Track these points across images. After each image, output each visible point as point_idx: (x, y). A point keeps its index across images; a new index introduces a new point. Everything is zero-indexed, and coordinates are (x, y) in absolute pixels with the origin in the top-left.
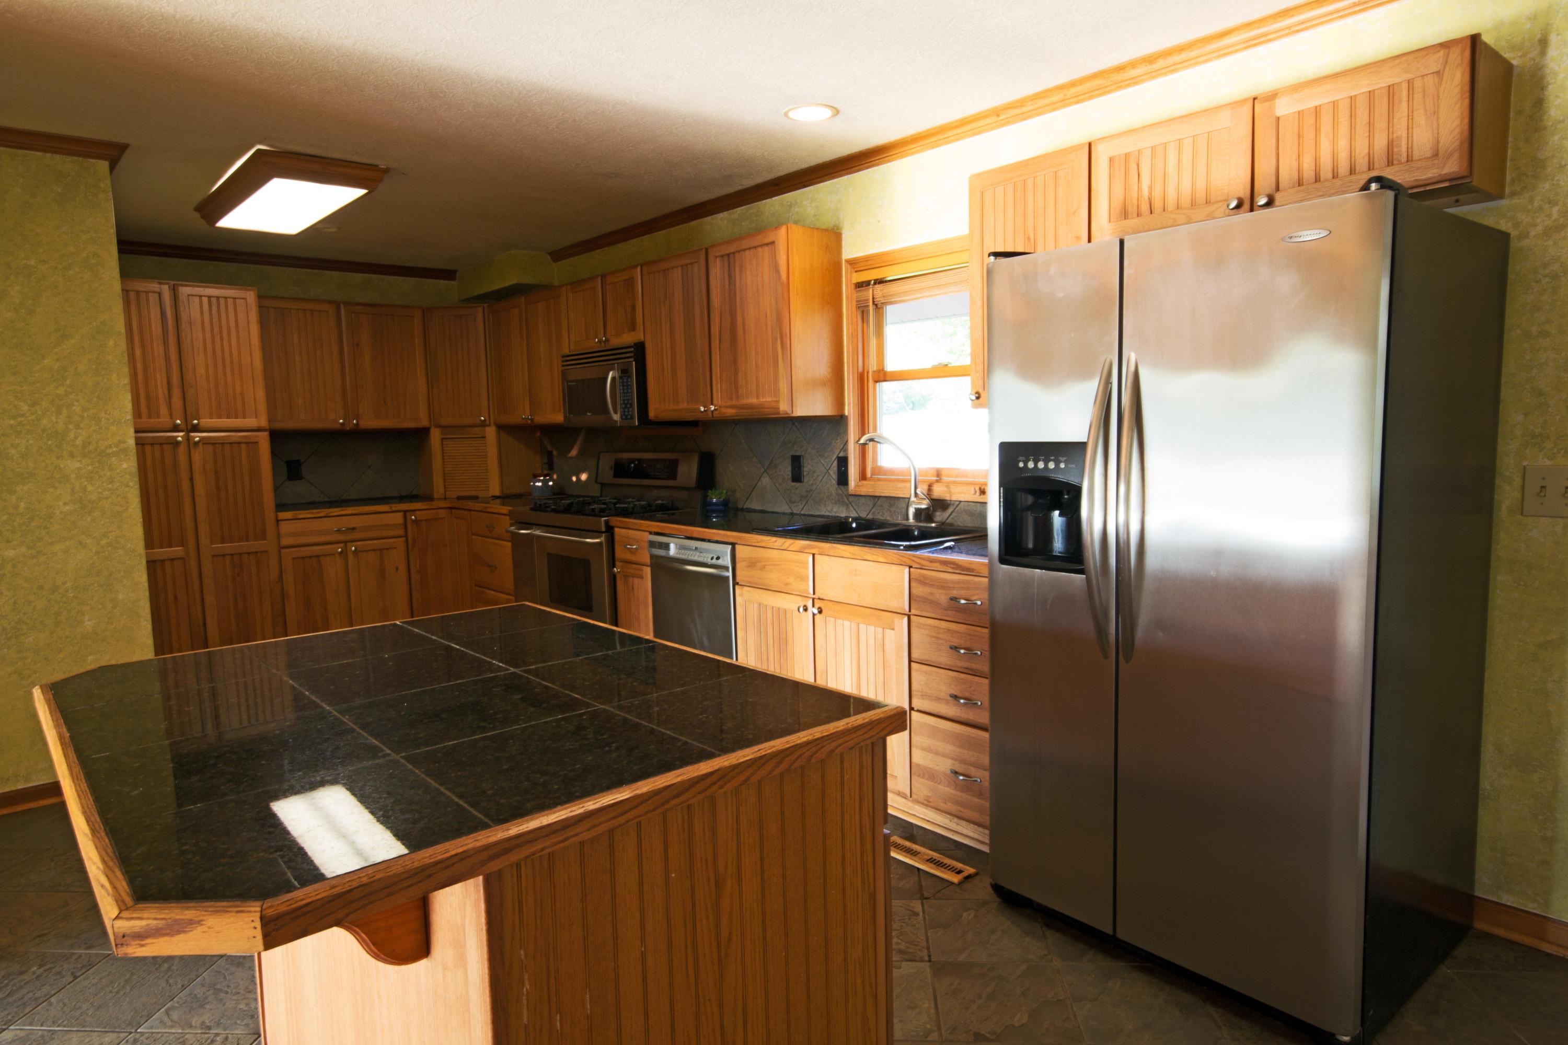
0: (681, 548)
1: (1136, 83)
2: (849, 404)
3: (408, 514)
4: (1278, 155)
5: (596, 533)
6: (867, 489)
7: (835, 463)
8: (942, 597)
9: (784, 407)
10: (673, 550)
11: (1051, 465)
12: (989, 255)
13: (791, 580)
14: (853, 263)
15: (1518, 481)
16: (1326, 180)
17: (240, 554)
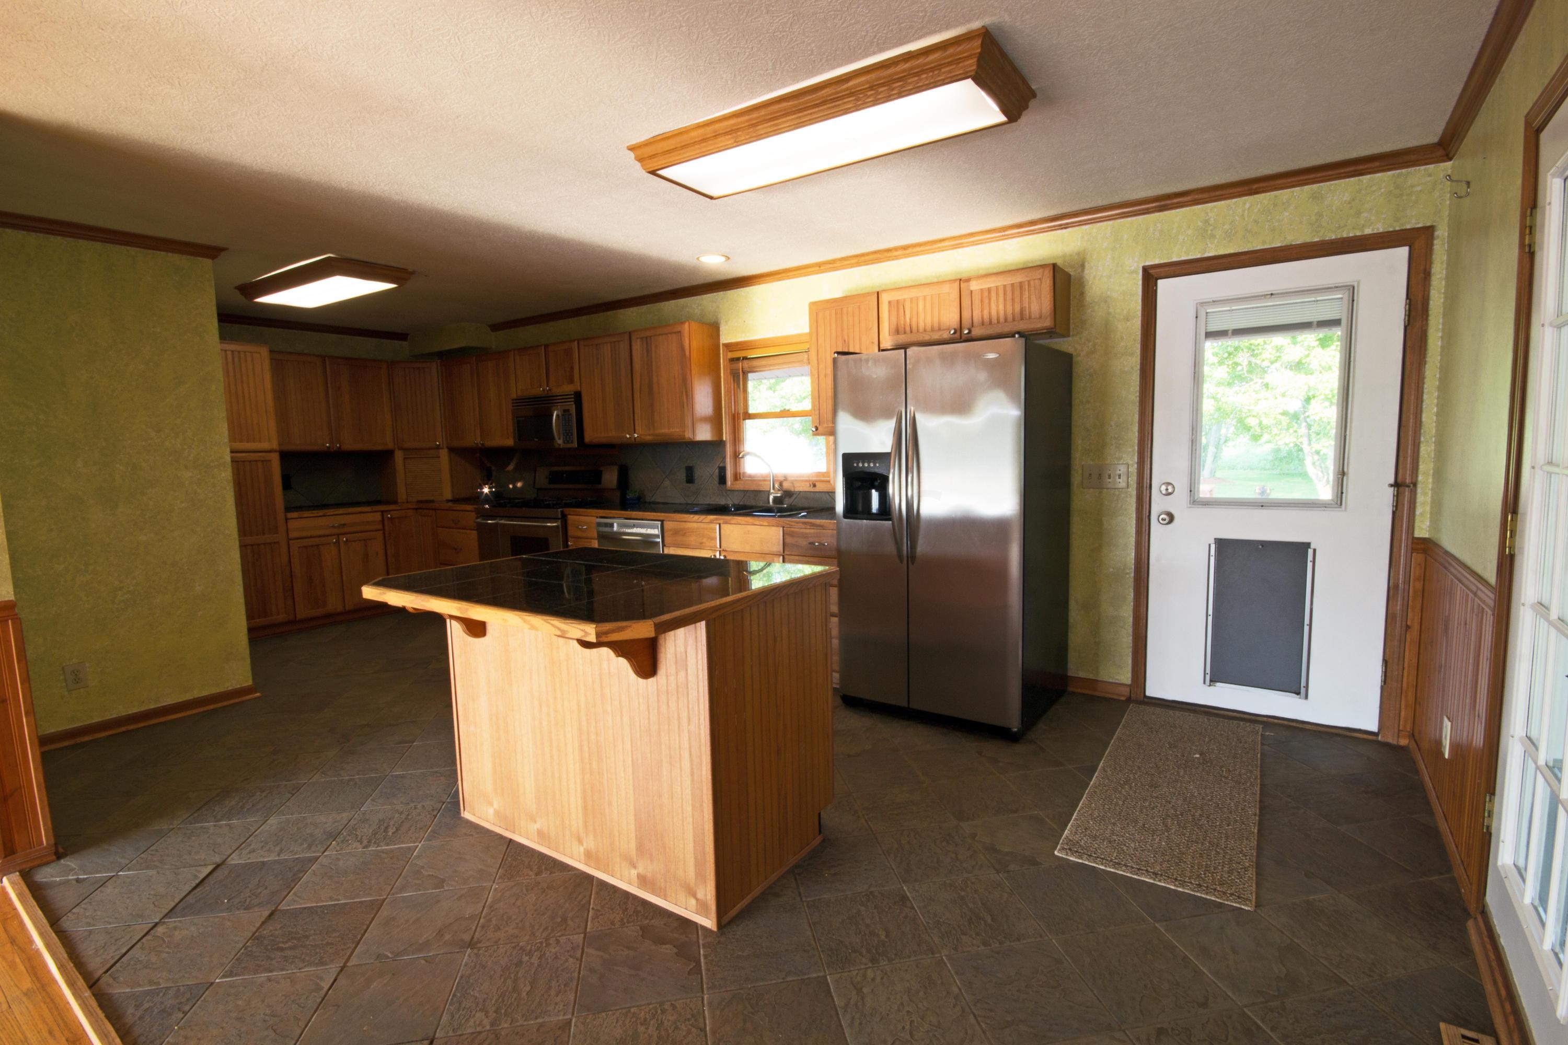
0: (620, 525)
1: (897, 259)
2: (726, 433)
3: (385, 514)
4: (972, 309)
5: (554, 519)
6: (739, 486)
7: (717, 470)
8: (804, 543)
9: (688, 435)
10: (615, 528)
11: (872, 465)
12: (835, 353)
13: (705, 540)
14: (728, 346)
15: (1080, 472)
16: (994, 324)
17: (259, 545)
